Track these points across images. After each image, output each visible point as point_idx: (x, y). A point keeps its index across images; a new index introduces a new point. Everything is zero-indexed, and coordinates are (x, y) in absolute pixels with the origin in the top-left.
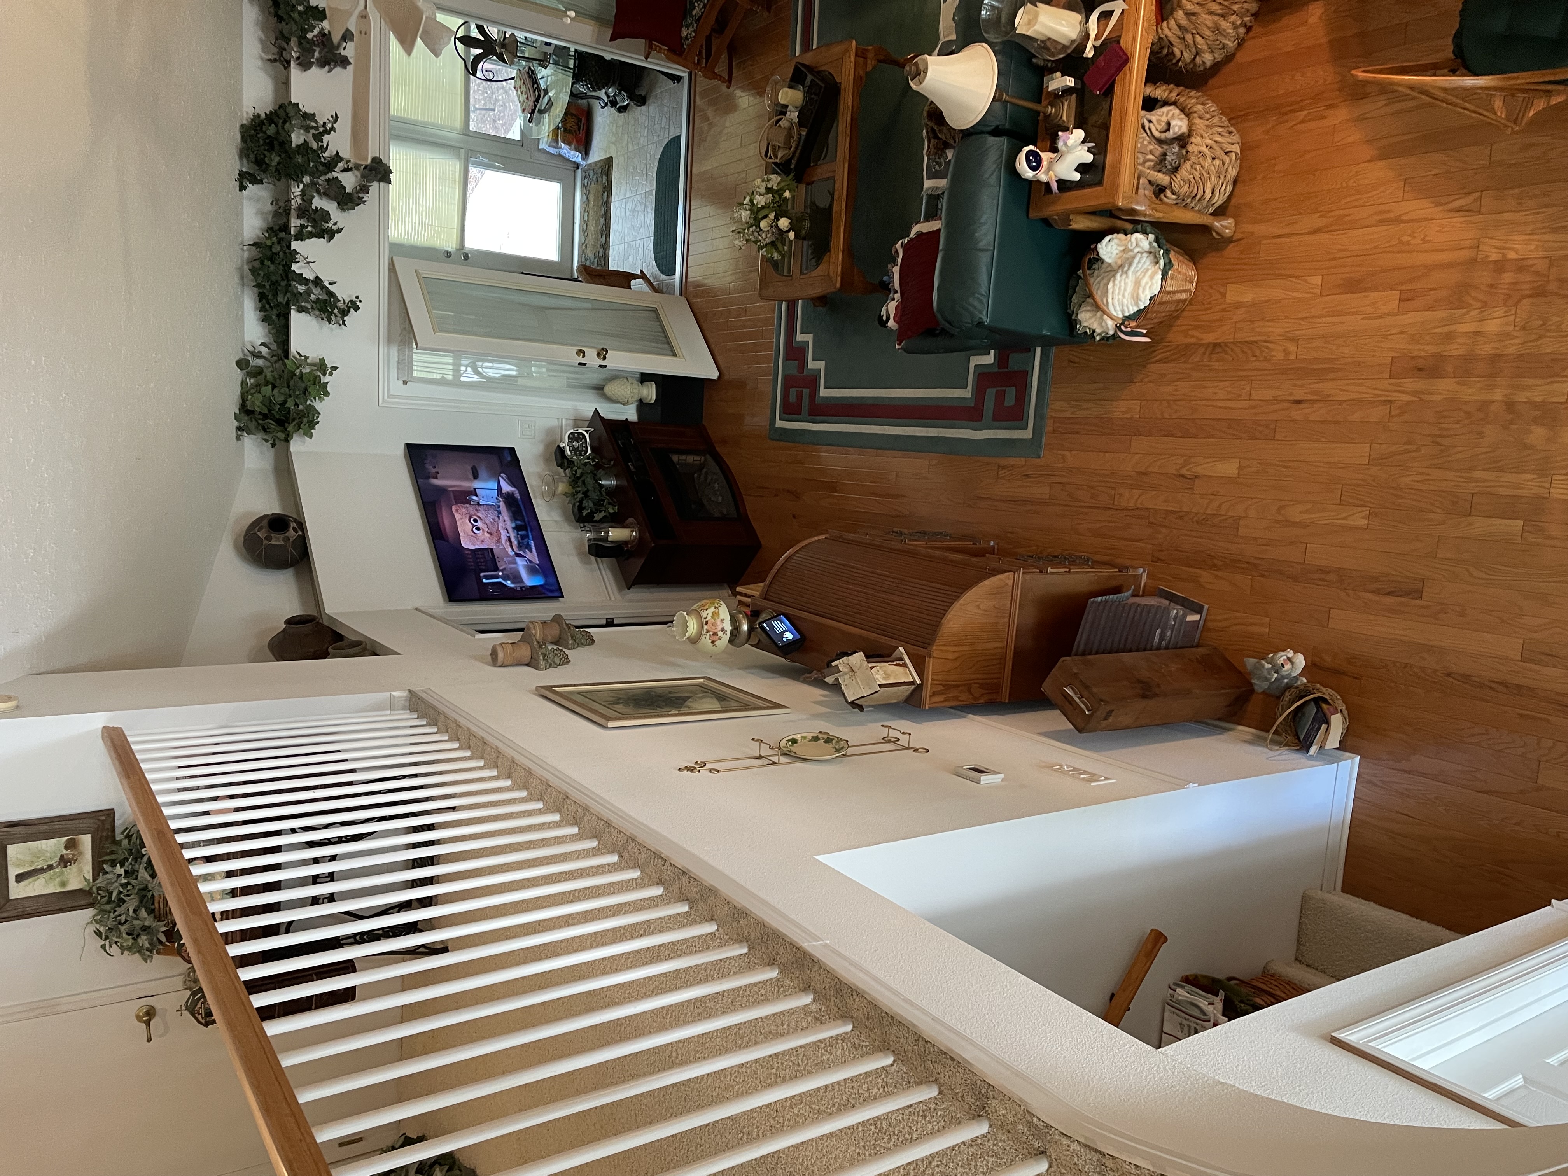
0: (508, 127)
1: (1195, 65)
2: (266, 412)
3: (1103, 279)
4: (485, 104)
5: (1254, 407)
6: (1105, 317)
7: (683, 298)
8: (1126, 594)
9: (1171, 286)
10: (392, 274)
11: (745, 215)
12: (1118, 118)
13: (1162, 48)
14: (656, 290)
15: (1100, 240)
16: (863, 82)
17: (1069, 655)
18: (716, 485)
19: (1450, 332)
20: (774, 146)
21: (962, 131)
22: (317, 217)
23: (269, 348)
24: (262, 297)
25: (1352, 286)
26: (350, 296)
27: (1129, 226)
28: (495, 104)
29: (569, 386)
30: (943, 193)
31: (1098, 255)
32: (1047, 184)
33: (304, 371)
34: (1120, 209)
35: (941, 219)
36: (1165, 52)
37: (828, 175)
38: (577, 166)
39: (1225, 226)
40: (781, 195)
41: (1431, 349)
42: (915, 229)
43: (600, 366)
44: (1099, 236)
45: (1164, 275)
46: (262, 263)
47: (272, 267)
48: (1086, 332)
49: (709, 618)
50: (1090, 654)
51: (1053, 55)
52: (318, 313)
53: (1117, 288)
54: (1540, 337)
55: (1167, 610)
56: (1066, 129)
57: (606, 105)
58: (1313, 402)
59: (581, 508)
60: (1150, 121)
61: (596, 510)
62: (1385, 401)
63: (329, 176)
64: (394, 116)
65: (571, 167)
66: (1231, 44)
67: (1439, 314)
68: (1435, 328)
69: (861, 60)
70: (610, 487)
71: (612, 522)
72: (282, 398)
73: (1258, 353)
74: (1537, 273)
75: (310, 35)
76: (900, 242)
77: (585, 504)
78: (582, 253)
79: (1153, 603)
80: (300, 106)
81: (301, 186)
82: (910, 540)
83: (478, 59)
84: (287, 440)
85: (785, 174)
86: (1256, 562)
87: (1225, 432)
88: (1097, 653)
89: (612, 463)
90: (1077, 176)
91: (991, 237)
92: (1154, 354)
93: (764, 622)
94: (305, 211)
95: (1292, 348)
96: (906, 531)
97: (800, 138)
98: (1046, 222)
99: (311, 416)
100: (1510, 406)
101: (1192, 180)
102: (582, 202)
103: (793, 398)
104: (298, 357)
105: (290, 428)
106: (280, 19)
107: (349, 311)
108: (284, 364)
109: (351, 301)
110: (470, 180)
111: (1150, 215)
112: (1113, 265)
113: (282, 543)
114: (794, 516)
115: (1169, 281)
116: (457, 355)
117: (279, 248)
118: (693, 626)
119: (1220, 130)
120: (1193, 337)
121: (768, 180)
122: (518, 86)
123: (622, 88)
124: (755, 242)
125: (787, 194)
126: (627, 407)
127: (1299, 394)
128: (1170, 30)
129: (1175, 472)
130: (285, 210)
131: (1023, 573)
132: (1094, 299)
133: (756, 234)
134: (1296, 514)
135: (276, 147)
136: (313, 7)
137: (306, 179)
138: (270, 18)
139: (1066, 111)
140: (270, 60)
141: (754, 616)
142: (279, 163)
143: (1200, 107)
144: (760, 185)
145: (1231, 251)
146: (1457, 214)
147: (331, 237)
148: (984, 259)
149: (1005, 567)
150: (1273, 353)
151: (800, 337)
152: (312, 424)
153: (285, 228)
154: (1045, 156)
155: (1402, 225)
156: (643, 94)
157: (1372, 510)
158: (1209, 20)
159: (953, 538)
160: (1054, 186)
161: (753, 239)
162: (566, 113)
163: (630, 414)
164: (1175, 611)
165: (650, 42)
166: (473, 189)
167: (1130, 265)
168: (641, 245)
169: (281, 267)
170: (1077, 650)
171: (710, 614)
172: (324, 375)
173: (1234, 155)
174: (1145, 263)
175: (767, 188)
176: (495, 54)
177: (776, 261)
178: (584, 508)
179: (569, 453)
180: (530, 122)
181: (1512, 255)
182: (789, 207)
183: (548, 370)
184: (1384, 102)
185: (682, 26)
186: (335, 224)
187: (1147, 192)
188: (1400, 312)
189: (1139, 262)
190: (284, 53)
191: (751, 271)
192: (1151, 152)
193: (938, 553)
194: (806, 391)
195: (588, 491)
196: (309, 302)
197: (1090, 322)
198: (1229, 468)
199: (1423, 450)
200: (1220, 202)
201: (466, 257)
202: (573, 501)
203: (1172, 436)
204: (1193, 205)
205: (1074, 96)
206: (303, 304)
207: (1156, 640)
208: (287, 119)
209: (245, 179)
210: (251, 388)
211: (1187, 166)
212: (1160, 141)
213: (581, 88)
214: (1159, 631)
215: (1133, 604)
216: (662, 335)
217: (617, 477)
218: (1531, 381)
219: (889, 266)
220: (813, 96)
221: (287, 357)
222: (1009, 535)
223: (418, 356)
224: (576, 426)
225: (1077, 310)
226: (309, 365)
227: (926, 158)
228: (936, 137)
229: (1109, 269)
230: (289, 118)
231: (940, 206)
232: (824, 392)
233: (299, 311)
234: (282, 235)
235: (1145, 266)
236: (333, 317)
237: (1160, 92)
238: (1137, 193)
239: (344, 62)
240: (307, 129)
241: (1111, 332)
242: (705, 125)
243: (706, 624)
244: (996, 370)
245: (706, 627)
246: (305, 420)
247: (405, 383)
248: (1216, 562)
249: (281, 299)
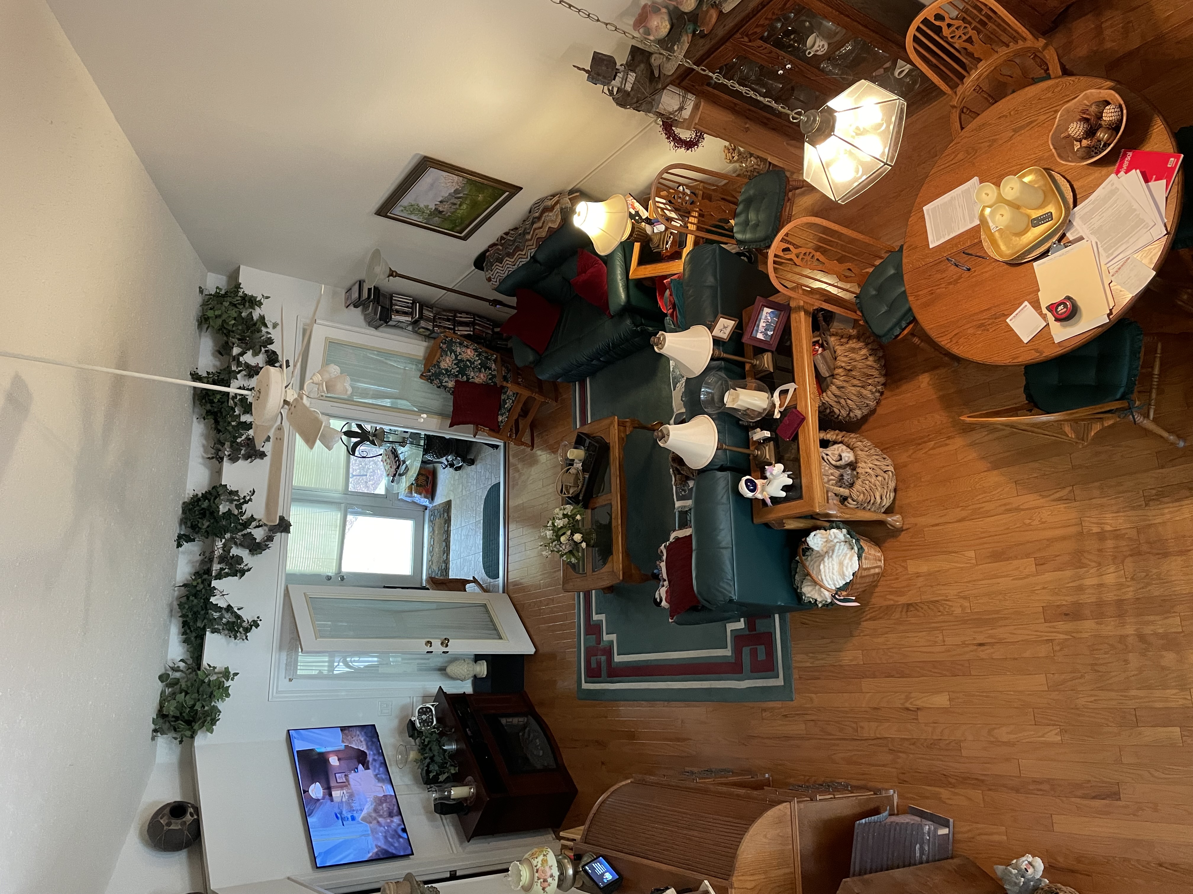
0: (376, 485)
1: (850, 417)
2: (178, 715)
3: (815, 562)
4: (360, 472)
5: (949, 651)
6: (822, 589)
7: (506, 595)
8: (884, 814)
9: (866, 564)
10: (287, 598)
11: (549, 534)
12: (805, 455)
13: (826, 409)
14: (485, 590)
15: (808, 535)
16: (626, 442)
17: (848, 877)
18: (537, 741)
19: (1080, 585)
20: (566, 486)
21: (698, 470)
22: (232, 561)
23: (186, 663)
24: (185, 624)
25: (998, 556)
26: (253, 617)
27: (827, 524)
28: (367, 472)
29: (420, 670)
30: (690, 509)
31: (808, 545)
32: (763, 500)
33: (211, 679)
34: (818, 514)
35: (691, 527)
36: (828, 411)
37: (606, 502)
38: (426, 508)
39: (895, 520)
40: (574, 518)
41: (1070, 599)
42: (673, 536)
43: (444, 652)
44: (807, 532)
45: (860, 557)
46: (188, 598)
47: (195, 601)
48: (810, 601)
49: (539, 865)
50: (865, 874)
51: (752, 418)
52: (226, 632)
53: (827, 568)
54: (1148, 584)
55: (920, 827)
56: (770, 464)
57: (447, 466)
58: (992, 644)
59: (428, 772)
60: (827, 455)
61: (441, 771)
62: (1046, 640)
63: (245, 532)
64: (295, 486)
65: (422, 509)
66: (872, 403)
67: (1068, 573)
68: (1068, 583)
69: (622, 428)
70: (452, 750)
71: (453, 781)
72: (192, 703)
73: (941, 609)
74: (1130, 539)
75: (239, 440)
76: (663, 545)
77: (431, 767)
78: (429, 568)
79: (907, 821)
80: (228, 487)
81: (223, 540)
82: (700, 779)
83: (356, 445)
84: (192, 737)
85: (576, 503)
86: (983, 778)
87: (931, 671)
88: (871, 873)
89: (453, 730)
90: (784, 494)
91: (729, 538)
92: (865, 614)
93: (586, 865)
94: (222, 559)
95: (967, 604)
96: (695, 770)
97: (584, 480)
98: (767, 525)
99: (213, 715)
100: (1141, 638)
101: (865, 491)
102: (429, 532)
103: (594, 665)
104: (208, 668)
105: (196, 727)
106: (219, 431)
107: (251, 628)
108: (197, 675)
109: (254, 621)
110: (347, 523)
111: (840, 517)
112: (821, 552)
113: (180, 827)
114: (603, 763)
115: (863, 561)
116: (332, 654)
117: (201, 586)
118: (525, 873)
119: (877, 457)
120: (890, 600)
121: (564, 509)
122: (384, 460)
123: (457, 455)
124: (558, 552)
125: (578, 517)
126: (464, 682)
127: (980, 639)
128: (828, 398)
129: (900, 706)
130: (209, 559)
131: (798, 802)
132: (810, 576)
133: (558, 546)
134: (1003, 734)
135: (208, 515)
136: (243, 422)
137: (228, 536)
138: (211, 432)
139: (768, 452)
140: (209, 458)
141: (577, 859)
142: (208, 527)
143: (859, 443)
144: (558, 512)
145: (903, 537)
146: (1059, 503)
147: (243, 575)
148: (726, 555)
149: (782, 798)
150: (953, 609)
151: (595, 617)
152: (214, 721)
153: (208, 572)
154: (759, 482)
155: (1022, 512)
156: (472, 458)
157: (1062, 727)
158: (854, 390)
159: (734, 774)
160: (769, 501)
161: (556, 550)
162: (418, 475)
163: (467, 688)
164: (927, 827)
165: (477, 425)
166: (349, 529)
167: (833, 551)
168: (473, 559)
169: (202, 601)
170: (854, 871)
171: (540, 862)
172: (227, 680)
173: (890, 473)
174: (843, 549)
175: (564, 514)
176: (368, 440)
177: (574, 564)
178: (431, 772)
179: (419, 725)
180: (392, 482)
181: (1108, 528)
182: (580, 526)
183: (403, 659)
184: (986, 433)
185: (498, 415)
186: (246, 565)
187: (835, 502)
188: (1037, 574)
189: (839, 550)
190: (220, 453)
191: (555, 572)
192: (832, 474)
193: (724, 789)
194: (603, 658)
195: (434, 756)
196: (221, 625)
197: (812, 593)
198: (941, 700)
199: (1087, 677)
200: (888, 504)
201: (343, 578)
202: (422, 767)
203: (892, 676)
204: (869, 507)
205: (772, 442)
206: (216, 626)
207: (918, 855)
208: (218, 496)
209: (181, 540)
210: (168, 696)
211: (859, 482)
212: (837, 467)
213: (428, 457)
214: (918, 846)
215: (892, 822)
216: (491, 624)
217: (457, 742)
218: (1152, 618)
219: (658, 563)
220: (591, 452)
221: (199, 669)
222: (779, 767)
223: (302, 658)
224: (424, 702)
225: (801, 585)
226: (216, 673)
227: (674, 487)
228: (680, 473)
229: (818, 555)
230: (219, 495)
231: (689, 519)
232: (618, 658)
233: (213, 632)
234: (205, 576)
235: (844, 552)
236: (238, 634)
237: (830, 436)
238: (828, 502)
239: (262, 455)
240: (231, 501)
241: (829, 601)
242: (517, 475)
243: (537, 872)
244: (747, 633)
245: (537, 875)
246: (209, 719)
247: (290, 680)
248: (950, 780)
249: (199, 624)
